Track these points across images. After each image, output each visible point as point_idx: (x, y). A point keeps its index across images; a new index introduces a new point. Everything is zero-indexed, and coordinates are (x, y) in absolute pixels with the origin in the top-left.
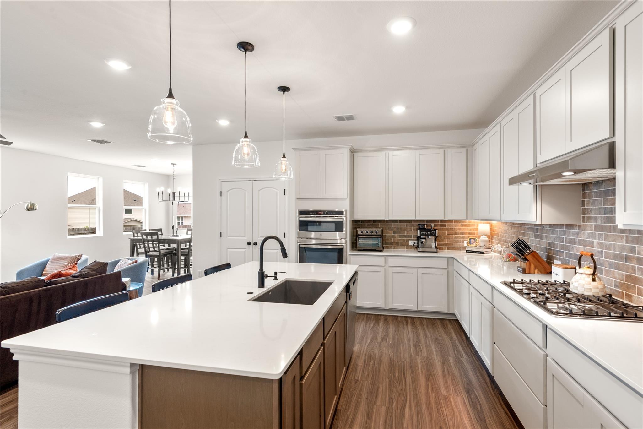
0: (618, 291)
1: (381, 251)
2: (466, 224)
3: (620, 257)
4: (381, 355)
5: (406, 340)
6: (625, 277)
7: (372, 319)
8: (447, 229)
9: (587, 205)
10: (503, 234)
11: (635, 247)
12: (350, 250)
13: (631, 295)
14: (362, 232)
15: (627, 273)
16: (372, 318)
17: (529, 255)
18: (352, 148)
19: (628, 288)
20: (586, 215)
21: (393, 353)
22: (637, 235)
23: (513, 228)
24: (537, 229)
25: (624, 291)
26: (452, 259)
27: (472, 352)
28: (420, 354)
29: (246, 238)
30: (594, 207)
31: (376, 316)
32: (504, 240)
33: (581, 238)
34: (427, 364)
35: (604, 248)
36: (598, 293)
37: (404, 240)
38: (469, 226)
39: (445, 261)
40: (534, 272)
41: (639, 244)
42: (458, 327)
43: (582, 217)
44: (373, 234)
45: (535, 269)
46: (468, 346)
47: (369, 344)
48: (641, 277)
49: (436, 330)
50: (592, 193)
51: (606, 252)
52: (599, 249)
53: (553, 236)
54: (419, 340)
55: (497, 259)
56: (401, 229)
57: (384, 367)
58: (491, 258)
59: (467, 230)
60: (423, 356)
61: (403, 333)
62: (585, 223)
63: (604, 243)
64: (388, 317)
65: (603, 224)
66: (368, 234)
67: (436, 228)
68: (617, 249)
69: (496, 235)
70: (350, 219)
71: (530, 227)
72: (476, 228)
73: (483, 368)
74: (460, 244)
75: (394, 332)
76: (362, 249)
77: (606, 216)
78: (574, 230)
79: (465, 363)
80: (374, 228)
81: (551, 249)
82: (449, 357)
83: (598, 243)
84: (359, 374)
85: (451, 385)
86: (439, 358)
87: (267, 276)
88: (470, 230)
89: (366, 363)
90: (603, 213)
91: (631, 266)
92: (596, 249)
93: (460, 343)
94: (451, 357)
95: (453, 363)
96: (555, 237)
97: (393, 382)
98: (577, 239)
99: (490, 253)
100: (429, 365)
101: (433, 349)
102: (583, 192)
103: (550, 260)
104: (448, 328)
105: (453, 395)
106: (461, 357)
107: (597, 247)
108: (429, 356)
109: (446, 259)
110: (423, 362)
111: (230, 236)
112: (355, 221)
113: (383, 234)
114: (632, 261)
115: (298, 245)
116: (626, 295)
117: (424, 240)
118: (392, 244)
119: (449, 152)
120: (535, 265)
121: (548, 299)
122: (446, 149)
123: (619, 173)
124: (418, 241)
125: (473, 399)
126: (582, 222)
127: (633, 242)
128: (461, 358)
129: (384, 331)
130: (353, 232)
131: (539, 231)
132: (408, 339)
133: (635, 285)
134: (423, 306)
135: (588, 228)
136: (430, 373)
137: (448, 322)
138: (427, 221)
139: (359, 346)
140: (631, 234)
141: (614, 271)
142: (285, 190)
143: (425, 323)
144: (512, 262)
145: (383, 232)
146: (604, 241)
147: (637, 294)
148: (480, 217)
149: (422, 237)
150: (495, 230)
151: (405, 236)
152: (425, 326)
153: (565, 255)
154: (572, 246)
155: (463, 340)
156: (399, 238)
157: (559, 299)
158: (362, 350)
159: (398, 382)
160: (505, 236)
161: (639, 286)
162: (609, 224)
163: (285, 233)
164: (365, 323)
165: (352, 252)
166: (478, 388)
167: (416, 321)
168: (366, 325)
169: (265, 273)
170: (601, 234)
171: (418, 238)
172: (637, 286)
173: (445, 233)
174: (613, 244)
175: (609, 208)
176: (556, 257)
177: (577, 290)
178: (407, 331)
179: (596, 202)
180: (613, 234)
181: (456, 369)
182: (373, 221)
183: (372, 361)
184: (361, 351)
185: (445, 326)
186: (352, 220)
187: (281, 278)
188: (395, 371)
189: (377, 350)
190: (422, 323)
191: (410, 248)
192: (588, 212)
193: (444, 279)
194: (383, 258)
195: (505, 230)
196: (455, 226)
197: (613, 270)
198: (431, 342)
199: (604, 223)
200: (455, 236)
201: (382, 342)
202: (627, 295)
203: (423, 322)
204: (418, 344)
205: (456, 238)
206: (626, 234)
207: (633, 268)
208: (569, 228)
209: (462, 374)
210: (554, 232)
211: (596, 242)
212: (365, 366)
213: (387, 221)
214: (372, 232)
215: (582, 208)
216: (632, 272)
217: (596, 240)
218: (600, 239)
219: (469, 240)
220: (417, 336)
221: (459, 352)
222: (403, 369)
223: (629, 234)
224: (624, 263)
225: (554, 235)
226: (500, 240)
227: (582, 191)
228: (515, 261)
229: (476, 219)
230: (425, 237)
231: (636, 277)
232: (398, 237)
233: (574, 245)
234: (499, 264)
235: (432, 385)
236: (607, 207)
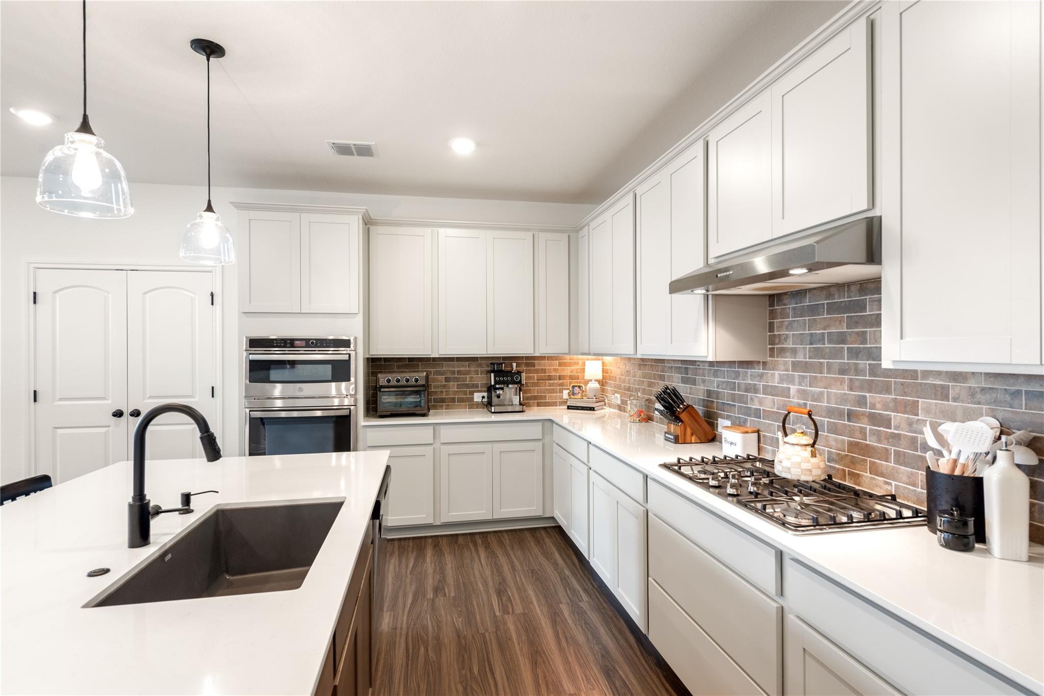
0: (835, 467)
1: (424, 415)
2: (565, 361)
3: (840, 414)
4: (439, 628)
5: (480, 585)
6: (848, 445)
7: (410, 549)
8: (537, 371)
9: (778, 330)
10: (624, 377)
11: (865, 397)
12: (364, 417)
13: (858, 474)
14: (389, 381)
15: (852, 439)
16: (409, 546)
17: (684, 412)
18: (367, 213)
19: (853, 462)
20: (776, 346)
21: (460, 619)
22: (869, 377)
23: (642, 367)
24: (686, 369)
25: (845, 467)
26: (550, 423)
27: (593, 586)
28: (511, 612)
29: (109, 402)
30: (792, 333)
31: (418, 541)
32: (627, 387)
33: (767, 382)
34: (527, 630)
35: (810, 400)
36: (820, 476)
37: (465, 393)
38: (570, 365)
39: (538, 428)
40: (691, 441)
41: (874, 391)
42: (561, 540)
43: (769, 348)
44: (409, 383)
45: (692, 435)
46: (585, 575)
47: (410, 607)
48: (876, 444)
49: (529, 554)
50: (788, 309)
51: (813, 405)
52: (799, 401)
53: (716, 379)
54: (504, 580)
55: (614, 418)
56: (459, 372)
57: (449, 656)
58: (604, 417)
59: (567, 371)
60: (516, 612)
61: (473, 568)
62: (775, 358)
63: (810, 390)
64: (439, 538)
65: (807, 360)
66: (400, 384)
67: (520, 369)
68: (833, 400)
69: (610, 378)
70: (364, 355)
71: (673, 365)
72: (580, 367)
73: (618, 616)
74: (556, 396)
75: (455, 570)
76: (389, 413)
77: (813, 347)
78: (754, 370)
79: (589, 613)
80: (410, 372)
81: (713, 402)
82: (560, 605)
83: (799, 391)
84: (399, 688)
85: (577, 669)
86: (544, 610)
87: (158, 511)
88: (572, 373)
89: (411, 657)
90: (809, 342)
91: (858, 428)
92: (796, 400)
93: (571, 572)
94: (563, 605)
95: (570, 616)
96: (720, 381)
97: (472, 688)
98: (760, 385)
99: (603, 409)
100: (530, 629)
101: (531, 593)
102: (771, 308)
103: (710, 419)
104: (546, 545)
105: (585, 690)
106: (580, 601)
107: (796, 397)
108: (527, 611)
109: (541, 423)
110: (520, 626)
111: (61, 399)
112: (372, 359)
113: (428, 383)
114: (860, 419)
115: (246, 413)
116: (848, 475)
117: (501, 392)
118: (443, 400)
119: (542, 236)
120: (692, 429)
121: (759, 496)
122: (536, 233)
123: (889, 272)
124: (490, 394)
125: (619, 688)
126: (770, 357)
127: (861, 388)
128: (580, 603)
129: (438, 570)
130: (369, 380)
131: (690, 372)
132: (484, 581)
133: (866, 458)
134: (502, 510)
135: (780, 366)
136: (535, 649)
137: (543, 532)
138: (505, 358)
139: (390, 616)
140: (859, 376)
141: (828, 436)
142: (212, 295)
143: (508, 542)
144: (644, 423)
145: (428, 378)
146: (810, 387)
147: (869, 472)
148: (592, 351)
149: (497, 386)
150: (609, 371)
151: (467, 386)
152: (508, 548)
153: (738, 410)
154: (751, 396)
155: (574, 564)
156: (456, 390)
157: (774, 494)
158: (399, 625)
159: (480, 687)
160: (627, 380)
161: (874, 459)
162: (819, 360)
163: (213, 388)
164: (397, 559)
165: (367, 421)
166: (620, 659)
167: (491, 540)
168: (400, 563)
169: (152, 504)
170: (803, 377)
171: (490, 389)
172: (870, 460)
173: (533, 377)
174: (826, 392)
175: (819, 334)
176: (721, 414)
177: (790, 473)
178: (480, 564)
179: (795, 325)
180: (826, 375)
181: (577, 628)
182: (408, 358)
183: (422, 646)
184: (396, 629)
185: (541, 541)
186: (367, 357)
187: (202, 508)
188: (471, 660)
189: (428, 617)
190: (502, 543)
191: (475, 407)
192: (780, 341)
193: (537, 458)
194: (430, 430)
195: (627, 371)
196: (549, 366)
197: (826, 434)
198: (524, 580)
199: (810, 358)
200: (549, 383)
201: (437, 597)
202: (850, 473)
203: (503, 540)
204: (502, 588)
205: (550, 386)
206: (850, 376)
207: (863, 431)
208: (745, 366)
209: (590, 636)
210: (719, 373)
211: (793, 389)
212: (410, 662)
213: (434, 359)
214: (407, 381)
215: (769, 334)
216: (860, 436)
217: (794, 385)
218: (802, 384)
219: (571, 389)
220: (498, 571)
221: (573, 591)
222: (486, 652)
223: (856, 376)
224: (846, 422)
225: (718, 378)
226: (619, 387)
227: (769, 307)
228: (648, 422)
229: (583, 354)
230: (502, 386)
231: (867, 445)
232: (453, 386)
233: (755, 393)
234: (616, 427)
235: (545, 677)
236: (815, 333)
